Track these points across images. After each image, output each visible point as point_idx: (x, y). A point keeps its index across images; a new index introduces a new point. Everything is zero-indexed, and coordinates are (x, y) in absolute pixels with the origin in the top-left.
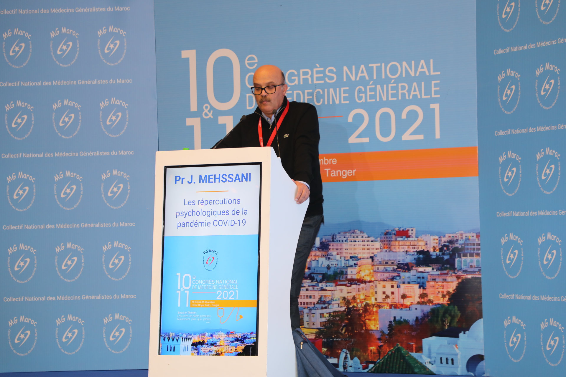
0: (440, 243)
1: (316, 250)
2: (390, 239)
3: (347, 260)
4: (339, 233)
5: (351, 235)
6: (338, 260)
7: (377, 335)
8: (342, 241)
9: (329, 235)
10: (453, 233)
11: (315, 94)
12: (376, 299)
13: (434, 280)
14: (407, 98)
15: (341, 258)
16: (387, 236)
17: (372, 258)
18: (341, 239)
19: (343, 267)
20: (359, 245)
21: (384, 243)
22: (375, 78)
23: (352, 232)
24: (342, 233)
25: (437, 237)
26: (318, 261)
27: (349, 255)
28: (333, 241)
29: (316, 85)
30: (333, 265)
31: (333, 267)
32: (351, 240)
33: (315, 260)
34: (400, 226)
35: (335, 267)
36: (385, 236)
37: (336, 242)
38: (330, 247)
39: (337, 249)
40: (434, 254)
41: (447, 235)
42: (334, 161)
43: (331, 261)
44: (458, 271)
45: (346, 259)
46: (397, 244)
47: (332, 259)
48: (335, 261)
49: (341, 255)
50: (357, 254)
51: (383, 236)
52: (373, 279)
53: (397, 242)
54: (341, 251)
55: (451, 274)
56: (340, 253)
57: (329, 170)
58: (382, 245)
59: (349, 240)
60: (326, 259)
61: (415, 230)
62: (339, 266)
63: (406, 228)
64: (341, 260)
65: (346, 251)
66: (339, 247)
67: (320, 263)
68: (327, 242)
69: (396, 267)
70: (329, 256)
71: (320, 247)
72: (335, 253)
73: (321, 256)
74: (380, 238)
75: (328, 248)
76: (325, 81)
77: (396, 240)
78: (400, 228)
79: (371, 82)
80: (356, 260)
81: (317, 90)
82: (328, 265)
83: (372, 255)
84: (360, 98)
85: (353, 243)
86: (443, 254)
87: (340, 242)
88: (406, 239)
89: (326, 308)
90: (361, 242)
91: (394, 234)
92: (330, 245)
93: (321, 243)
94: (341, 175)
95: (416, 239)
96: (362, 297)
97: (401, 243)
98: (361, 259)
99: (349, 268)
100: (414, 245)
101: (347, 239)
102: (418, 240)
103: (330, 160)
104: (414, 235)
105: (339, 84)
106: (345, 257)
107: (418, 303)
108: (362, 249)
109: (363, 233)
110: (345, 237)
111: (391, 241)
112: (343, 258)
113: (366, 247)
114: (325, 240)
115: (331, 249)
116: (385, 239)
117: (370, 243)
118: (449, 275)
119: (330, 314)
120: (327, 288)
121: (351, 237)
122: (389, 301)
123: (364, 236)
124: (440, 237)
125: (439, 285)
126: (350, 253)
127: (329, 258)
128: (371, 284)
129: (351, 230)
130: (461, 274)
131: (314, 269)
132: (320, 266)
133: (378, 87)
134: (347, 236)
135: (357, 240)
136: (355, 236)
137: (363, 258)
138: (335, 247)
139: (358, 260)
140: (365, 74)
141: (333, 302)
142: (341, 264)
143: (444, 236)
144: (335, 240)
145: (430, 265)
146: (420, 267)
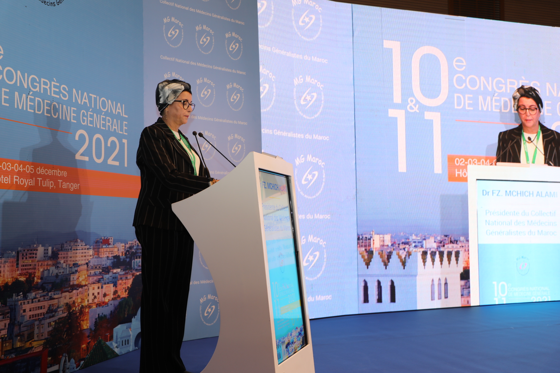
0: (125, 249)
1: (48, 259)
2: (98, 247)
3: (70, 268)
4: (66, 243)
5: (74, 244)
6: (64, 268)
7: (87, 333)
8: (68, 250)
9: (59, 245)
10: (131, 241)
11: (52, 106)
12: (88, 301)
13: (121, 279)
15: (66, 266)
16: (97, 244)
17: (87, 264)
18: (67, 248)
19: (68, 274)
20: (79, 253)
21: (95, 250)
22: (93, 107)
23: (75, 241)
24: (68, 242)
25: (123, 244)
26: (49, 270)
27: (72, 263)
28: (62, 250)
29: (53, 97)
30: (60, 273)
31: (60, 275)
32: (74, 248)
33: (47, 269)
34: (105, 236)
35: (62, 275)
36: (96, 244)
37: (63, 250)
38: (59, 256)
39: (64, 258)
40: (122, 258)
41: (129, 242)
42: (65, 174)
43: (59, 270)
44: (133, 270)
45: (70, 266)
46: (103, 251)
47: (60, 268)
48: (62, 269)
49: (67, 263)
50: (78, 261)
51: (95, 244)
52: (87, 283)
53: (103, 249)
54: (67, 259)
55: (130, 273)
56: (66, 261)
57: (61, 182)
58: (94, 252)
59: (73, 249)
60: (55, 268)
61: (112, 239)
62: (65, 273)
63: (108, 237)
64: (66, 268)
65: (71, 259)
66: (66, 256)
67: (51, 272)
69: (101, 271)
70: (58, 265)
72: (62, 262)
74: (93, 246)
76: (60, 97)
77: (102, 247)
78: (104, 237)
79: (91, 109)
80: (77, 267)
81: (54, 103)
82: (57, 274)
83: (87, 262)
84: (84, 121)
85: (75, 251)
86: (127, 258)
87: (66, 251)
88: (108, 246)
89: (53, 316)
90: (81, 250)
91: (101, 243)
92: (59, 254)
94: (69, 188)
95: (113, 246)
96: (79, 301)
97: (105, 250)
98: (81, 266)
99: (71, 275)
100: (112, 251)
101: (72, 248)
102: (114, 247)
103: (62, 172)
104: (112, 243)
105: (70, 103)
106: (69, 265)
107: (113, 299)
108: (81, 257)
109: (82, 242)
110: (70, 246)
111: (99, 248)
112: (68, 266)
113: (84, 254)
114: (56, 249)
115: (60, 258)
116: (95, 247)
117: (86, 251)
118: (129, 274)
119: (55, 321)
120: (56, 296)
121: (74, 246)
122: (96, 301)
123: (83, 245)
124: (125, 244)
125: (123, 283)
126: (73, 261)
127: (58, 267)
128: (86, 287)
129: (74, 239)
130: (135, 272)
131: (46, 279)
132: (50, 275)
133: (95, 115)
134: (72, 245)
135: (78, 249)
136: (77, 245)
137: (82, 265)
138: (63, 256)
139: (78, 267)
140: (87, 101)
141: (59, 310)
142: (66, 272)
143: (127, 244)
144: (63, 249)
145: (120, 267)
146: (115, 269)
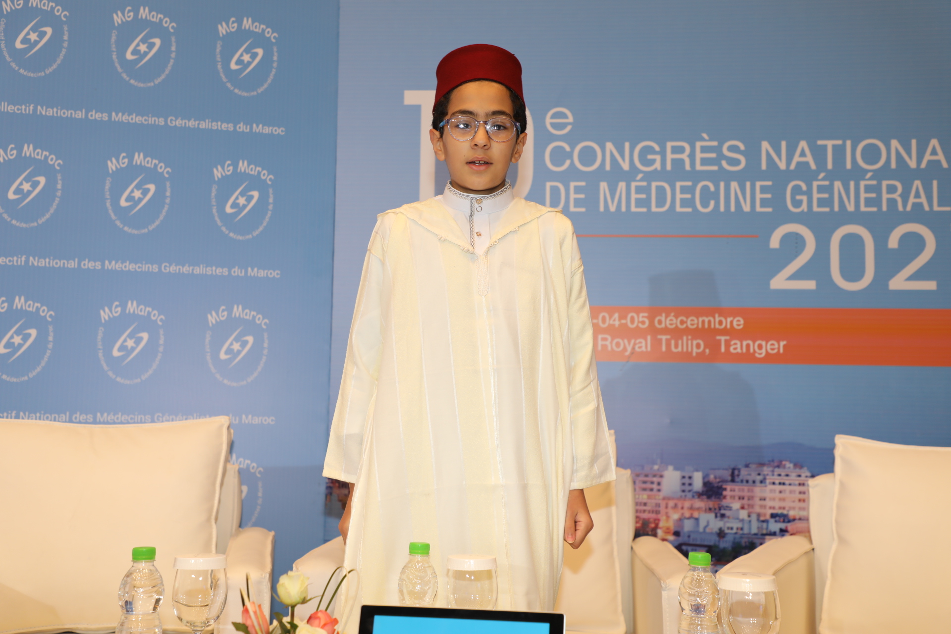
14: (900, 208)
68: (719, 482)
71: (703, 491)
73: (704, 509)
75: (721, 494)
93: (706, 484)
